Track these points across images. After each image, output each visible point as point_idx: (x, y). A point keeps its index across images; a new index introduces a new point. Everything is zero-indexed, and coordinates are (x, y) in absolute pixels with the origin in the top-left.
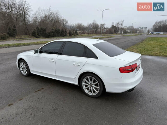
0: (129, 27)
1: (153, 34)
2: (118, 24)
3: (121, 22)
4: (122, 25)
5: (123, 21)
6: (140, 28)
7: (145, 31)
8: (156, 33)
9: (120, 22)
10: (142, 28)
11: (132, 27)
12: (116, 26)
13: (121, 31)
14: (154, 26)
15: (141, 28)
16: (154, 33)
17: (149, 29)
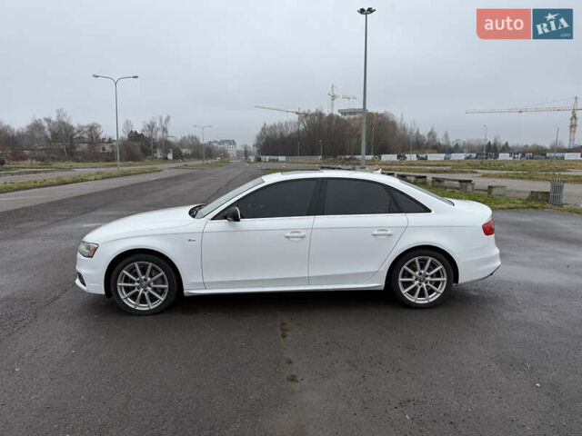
0: (185, 137)
1: (259, 160)
2: (151, 127)
3: (161, 120)
4: (165, 130)
5: (168, 119)
6: (217, 142)
7: (232, 151)
8: (268, 158)
9: (158, 121)
10: (222, 142)
11: (193, 138)
12: (146, 134)
13: (166, 152)
14: (259, 138)
15: (220, 143)
16: (263, 158)
17: (246, 147)
